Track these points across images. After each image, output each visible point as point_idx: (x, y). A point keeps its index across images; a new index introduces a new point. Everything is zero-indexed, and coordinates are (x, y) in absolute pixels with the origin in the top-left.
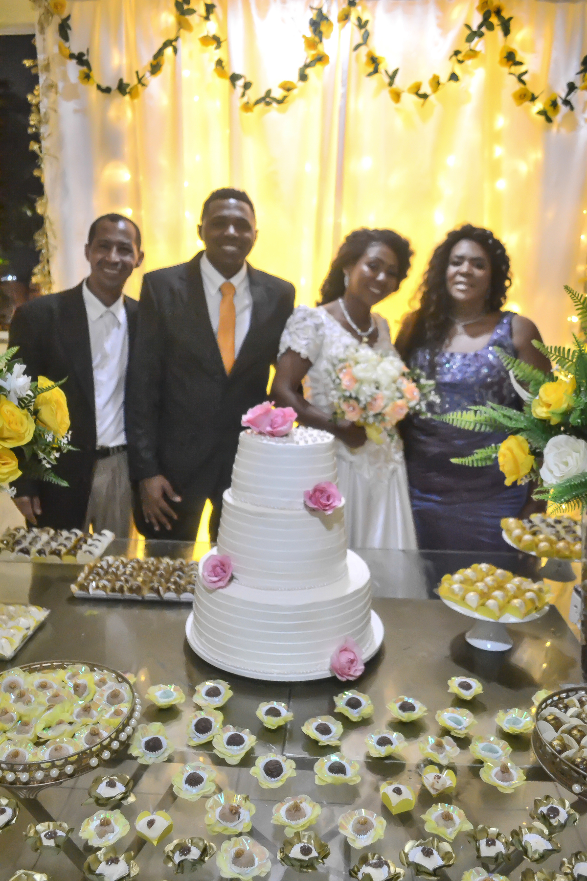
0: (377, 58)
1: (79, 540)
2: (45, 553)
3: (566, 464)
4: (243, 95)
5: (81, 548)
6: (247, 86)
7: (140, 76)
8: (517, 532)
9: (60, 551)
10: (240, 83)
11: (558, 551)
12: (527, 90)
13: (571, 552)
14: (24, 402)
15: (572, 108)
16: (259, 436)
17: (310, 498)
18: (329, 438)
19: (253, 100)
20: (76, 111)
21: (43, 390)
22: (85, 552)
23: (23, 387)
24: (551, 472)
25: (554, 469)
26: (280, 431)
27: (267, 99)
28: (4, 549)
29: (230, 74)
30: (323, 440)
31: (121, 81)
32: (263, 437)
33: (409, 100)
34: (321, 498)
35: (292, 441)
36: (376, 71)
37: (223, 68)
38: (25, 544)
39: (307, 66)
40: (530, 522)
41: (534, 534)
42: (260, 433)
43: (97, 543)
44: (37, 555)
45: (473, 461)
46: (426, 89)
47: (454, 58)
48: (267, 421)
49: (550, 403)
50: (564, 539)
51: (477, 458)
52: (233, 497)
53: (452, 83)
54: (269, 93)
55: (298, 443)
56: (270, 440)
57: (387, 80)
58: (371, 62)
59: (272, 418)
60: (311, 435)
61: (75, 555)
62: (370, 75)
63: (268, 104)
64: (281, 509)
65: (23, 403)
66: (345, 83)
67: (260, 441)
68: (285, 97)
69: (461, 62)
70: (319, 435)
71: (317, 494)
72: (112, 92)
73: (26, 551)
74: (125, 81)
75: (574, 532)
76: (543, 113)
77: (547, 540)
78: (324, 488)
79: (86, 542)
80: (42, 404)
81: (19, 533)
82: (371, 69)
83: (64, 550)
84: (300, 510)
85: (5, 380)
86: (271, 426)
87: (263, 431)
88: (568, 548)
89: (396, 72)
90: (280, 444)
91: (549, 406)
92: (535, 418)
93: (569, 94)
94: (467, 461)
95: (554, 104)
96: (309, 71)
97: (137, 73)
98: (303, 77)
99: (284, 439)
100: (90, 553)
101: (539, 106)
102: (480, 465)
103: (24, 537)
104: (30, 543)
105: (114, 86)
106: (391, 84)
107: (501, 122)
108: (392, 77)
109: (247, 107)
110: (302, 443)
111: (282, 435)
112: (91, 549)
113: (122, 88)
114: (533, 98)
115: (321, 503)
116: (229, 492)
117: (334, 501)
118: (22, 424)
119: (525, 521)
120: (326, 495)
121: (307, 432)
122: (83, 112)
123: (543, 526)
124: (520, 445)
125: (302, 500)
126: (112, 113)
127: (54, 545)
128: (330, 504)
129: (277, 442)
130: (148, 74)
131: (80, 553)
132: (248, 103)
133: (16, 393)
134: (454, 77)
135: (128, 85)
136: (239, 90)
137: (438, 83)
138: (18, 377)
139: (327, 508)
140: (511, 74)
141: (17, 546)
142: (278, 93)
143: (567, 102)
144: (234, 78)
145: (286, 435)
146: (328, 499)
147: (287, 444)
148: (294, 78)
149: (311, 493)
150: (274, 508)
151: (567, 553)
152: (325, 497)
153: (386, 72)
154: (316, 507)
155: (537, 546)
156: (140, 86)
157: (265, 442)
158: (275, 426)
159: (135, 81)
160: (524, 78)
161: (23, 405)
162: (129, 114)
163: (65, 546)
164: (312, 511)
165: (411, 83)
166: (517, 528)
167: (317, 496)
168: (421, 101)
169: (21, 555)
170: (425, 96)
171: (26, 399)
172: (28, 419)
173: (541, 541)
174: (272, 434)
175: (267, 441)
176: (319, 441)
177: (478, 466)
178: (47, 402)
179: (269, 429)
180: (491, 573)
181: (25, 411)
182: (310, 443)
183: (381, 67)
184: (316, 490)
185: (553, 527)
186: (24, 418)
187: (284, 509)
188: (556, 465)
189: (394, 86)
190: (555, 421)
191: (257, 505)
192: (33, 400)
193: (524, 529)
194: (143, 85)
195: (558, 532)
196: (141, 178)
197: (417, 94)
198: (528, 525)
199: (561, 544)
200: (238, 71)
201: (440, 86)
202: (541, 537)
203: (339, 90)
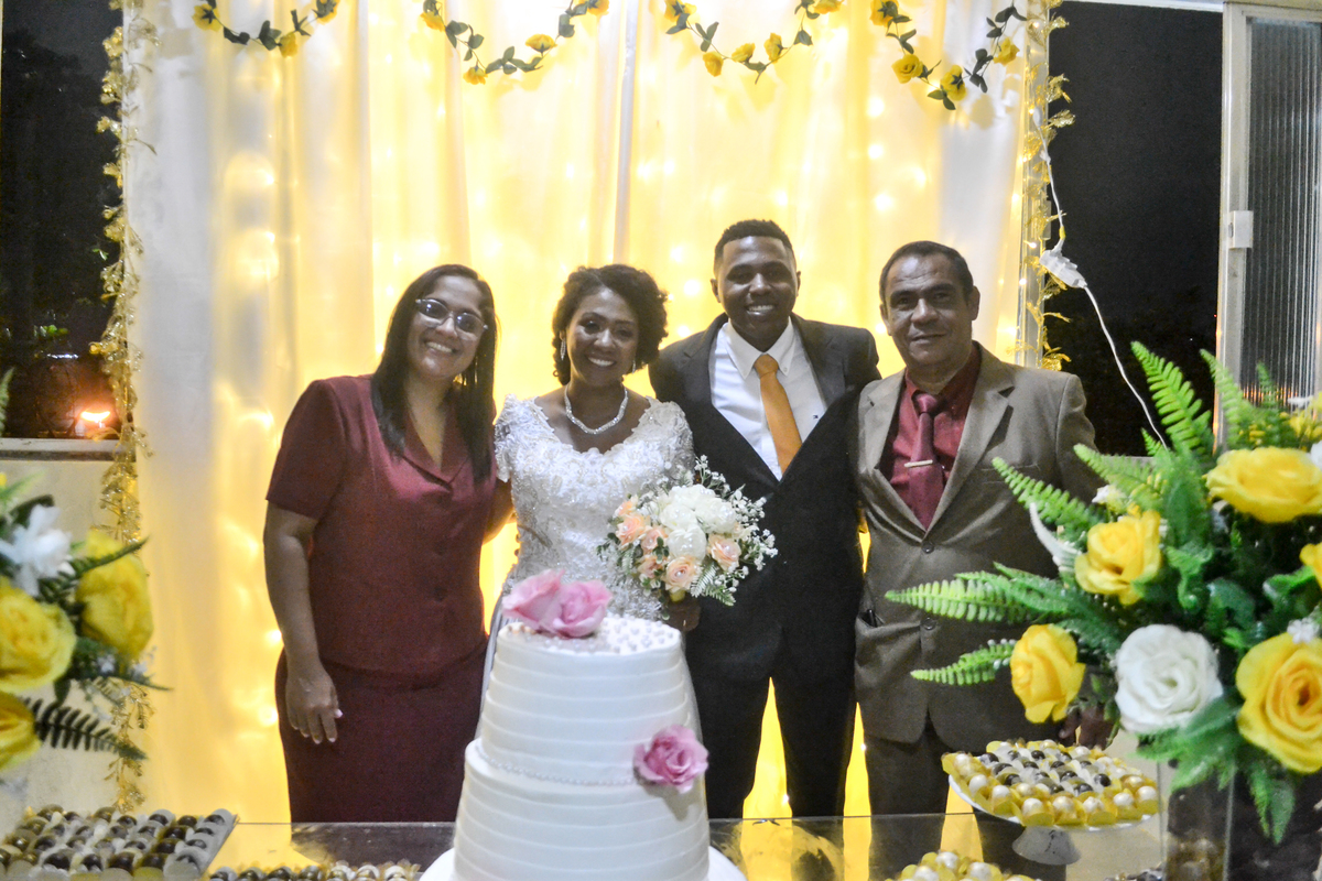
0: (683, 6)
1: (168, 833)
2: (98, 864)
3: (1172, 683)
4: (469, 56)
5: (171, 850)
6: (474, 42)
7: (299, 20)
8: (978, 780)
9: (131, 857)
10: (464, 37)
11: (1059, 814)
12: (916, 59)
13: (1080, 814)
14: (52, 589)
15: (985, 89)
16: (540, 637)
17: (646, 759)
18: (671, 636)
19: (484, 65)
20: (183, 74)
21: (94, 563)
22: (180, 858)
23: (51, 558)
24: (1140, 699)
25: (1145, 691)
26: (581, 628)
27: (507, 63)
28: (18, 858)
29: (447, 23)
30: (662, 641)
31: (266, 25)
32: (548, 641)
33: (734, 70)
34: (668, 758)
35: (606, 647)
36: (682, 26)
37: (437, 13)
38: (60, 846)
39: (571, 13)
40: (994, 758)
41: (1008, 782)
42: (540, 631)
43: (203, 837)
44: (84, 868)
45: (955, 674)
46: (760, 56)
47: (802, 10)
48: (554, 607)
49: (1120, 562)
50: (1061, 789)
51: (965, 668)
52: (488, 761)
53: (801, 46)
54: (510, 52)
55: (617, 650)
56: (561, 647)
57: (700, 40)
58: (674, 12)
59: (563, 601)
60: (636, 632)
61: (160, 865)
62: (672, 31)
63: (509, 70)
64: (589, 784)
65: (50, 591)
66: (632, 44)
67: (543, 649)
68: (537, 60)
69: (813, 16)
70: (649, 631)
71: (660, 750)
72: (249, 42)
73: (61, 862)
74: (273, 26)
75: (1073, 774)
76: (941, 95)
77: (1033, 793)
78: (672, 738)
79: (182, 835)
80: (91, 592)
81: (49, 818)
82: (675, 24)
83: (138, 856)
84: (625, 783)
85: (10, 540)
86: (563, 617)
87: (548, 628)
88: (1072, 808)
89: (714, 27)
90: (585, 655)
91: (1118, 571)
92: (1086, 593)
93: (979, 66)
94: (943, 675)
95: (958, 82)
96: (574, 21)
97: (294, 13)
98: (566, 30)
99: (591, 643)
100: (192, 860)
101: (934, 83)
102: (969, 681)
103: (59, 829)
104: (71, 844)
105: (254, 34)
106: (705, 47)
107: (877, 107)
108: (708, 36)
109: (475, 75)
110: (626, 651)
111: (584, 634)
112: (193, 850)
113: (267, 37)
114: (925, 74)
115: (668, 769)
116: (477, 748)
117: (693, 764)
118: (44, 637)
119: (985, 756)
120: (678, 752)
121: (625, 624)
122: (196, 76)
123: (1017, 764)
124: (1057, 643)
125: (629, 765)
126: (246, 76)
127: (119, 844)
128: (686, 770)
129: (577, 650)
130: (312, 16)
131: (170, 860)
132: (476, 68)
133: (33, 569)
134: (803, 38)
135: (277, 33)
136: (463, 49)
137: (781, 48)
138: (41, 533)
139: (682, 779)
140: (890, 35)
141: (44, 849)
142: (525, 54)
143: (978, 80)
144: (453, 30)
145: (591, 635)
146: (680, 760)
147: (598, 654)
148: (551, 30)
149: (647, 749)
150: (575, 783)
151: (1074, 816)
152: (675, 756)
153: (699, 27)
154: (660, 778)
155: (1020, 806)
156: (298, 34)
157: (553, 649)
158: (571, 617)
159: (290, 27)
160: (909, 41)
161: (51, 594)
162: (276, 78)
163: (141, 847)
164: (650, 785)
165: (739, 44)
166: (978, 771)
167: (661, 757)
168: (755, 73)
169: (50, 869)
170: (760, 68)
171: (58, 581)
172: (59, 626)
173: (1022, 796)
174: (566, 635)
175: (556, 648)
176: (656, 646)
177: (965, 683)
178: (105, 588)
179: (558, 624)
180: (961, 870)
181: (53, 609)
182: (641, 650)
183: (691, 21)
184: (655, 745)
185: (1034, 766)
186: (51, 625)
187: (596, 784)
188: (1149, 684)
189: (710, 49)
190: (1130, 596)
191: (540, 778)
192: (74, 582)
193: (987, 773)
194: (303, 33)
195: (1046, 775)
196: (295, 183)
197: (746, 62)
198: (991, 766)
199: (1060, 801)
200: (459, 19)
201: (783, 52)
202: (1023, 788)
203: (624, 54)
